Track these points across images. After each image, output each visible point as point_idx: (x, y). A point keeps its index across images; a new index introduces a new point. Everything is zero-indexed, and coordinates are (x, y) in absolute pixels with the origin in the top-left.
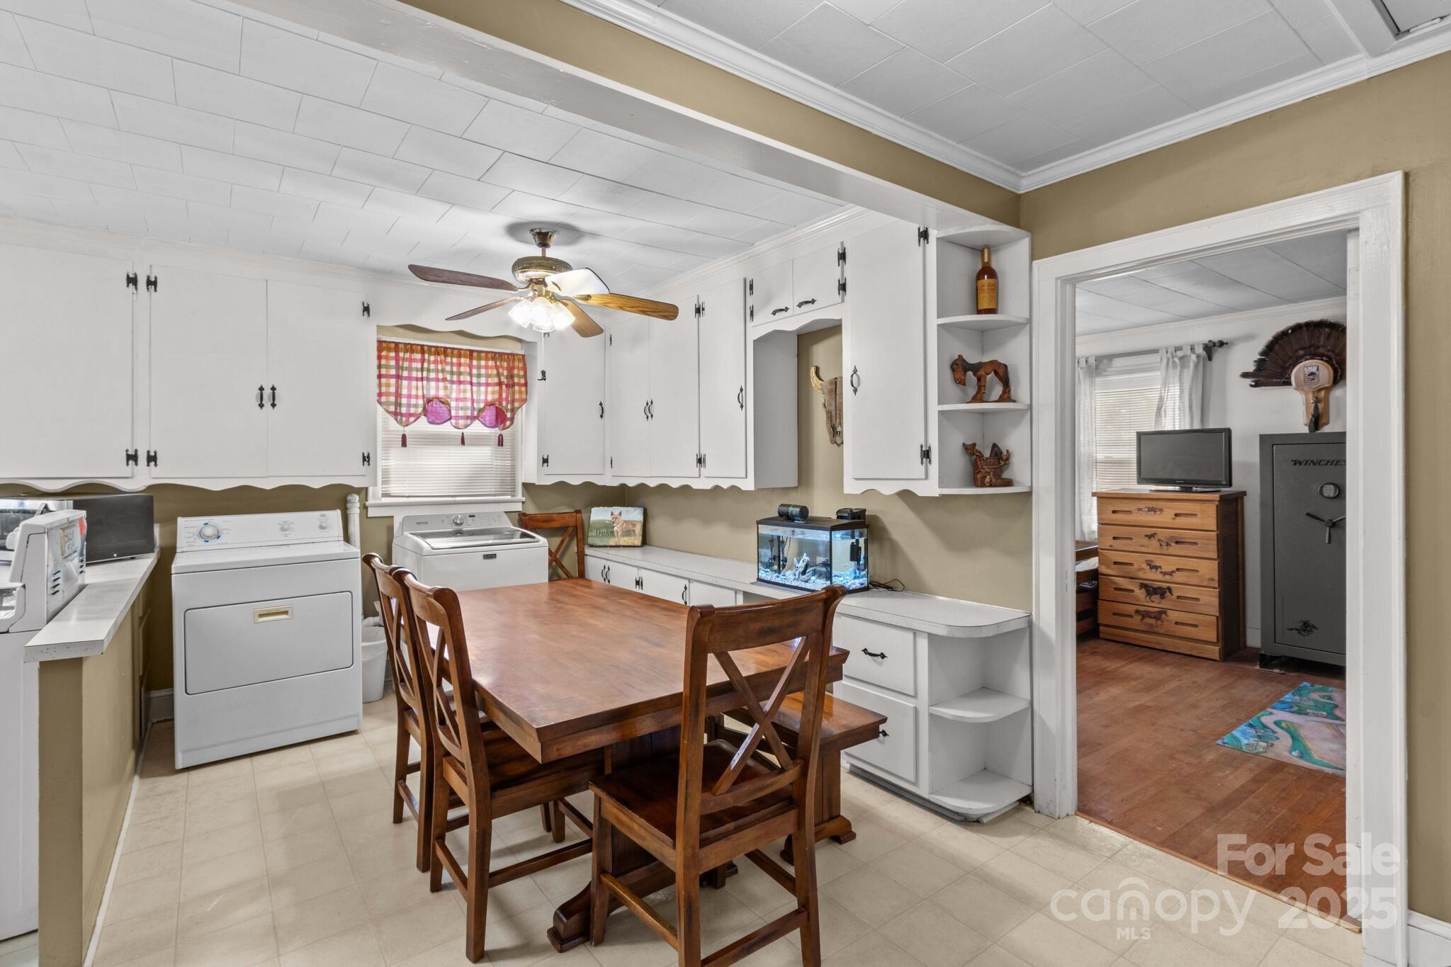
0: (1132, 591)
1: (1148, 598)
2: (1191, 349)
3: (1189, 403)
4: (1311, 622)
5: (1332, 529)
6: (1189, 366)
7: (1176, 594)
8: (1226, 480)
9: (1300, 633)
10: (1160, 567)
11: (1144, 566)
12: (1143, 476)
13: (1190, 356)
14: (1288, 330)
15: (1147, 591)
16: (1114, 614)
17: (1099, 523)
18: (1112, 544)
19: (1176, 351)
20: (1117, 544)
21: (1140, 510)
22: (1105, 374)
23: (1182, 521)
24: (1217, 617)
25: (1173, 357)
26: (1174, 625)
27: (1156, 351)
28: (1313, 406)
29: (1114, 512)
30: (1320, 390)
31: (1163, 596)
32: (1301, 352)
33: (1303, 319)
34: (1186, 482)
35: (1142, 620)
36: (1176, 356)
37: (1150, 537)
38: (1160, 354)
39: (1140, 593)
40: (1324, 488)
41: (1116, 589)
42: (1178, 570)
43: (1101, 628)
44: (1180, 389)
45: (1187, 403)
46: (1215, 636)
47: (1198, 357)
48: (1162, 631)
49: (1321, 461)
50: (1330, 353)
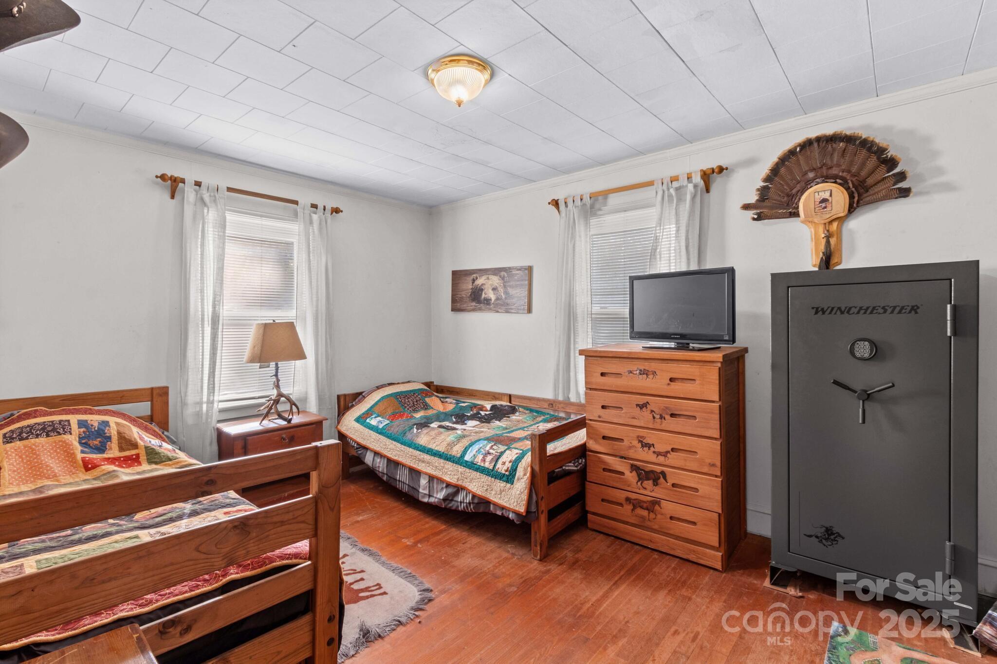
0: (622, 473)
1: (639, 483)
2: (688, 178)
3: (686, 243)
4: (836, 530)
5: (866, 402)
6: (686, 200)
7: (671, 481)
8: (728, 334)
9: (820, 541)
10: (653, 445)
11: (635, 443)
12: (636, 329)
13: (687, 186)
14: (795, 148)
15: (639, 475)
16: (603, 500)
17: (587, 388)
18: (601, 414)
19: (671, 182)
20: (607, 414)
21: (631, 372)
22: (600, 213)
23: (678, 388)
24: (719, 514)
25: (668, 189)
26: (669, 520)
27: (650, 184)
28: (824, 242)
29: (603, 374)
30: (831, 222)
31: (656, 483)
32: (811, 175)
33: (813, 134)
34: (683, 336)
35: (633, 510)
36: (672, 187)
37: (642, 406)
38: (655, 186)
39: (631, 477)
40: (856, 345)
41: (604, 470)
42: (673, 450)
43: (590, 516)
44: (676, 227)
45: (683, 244)
46: (717, 539)
47: (695, 186)
48: (656, 527)
49: (850, 308)
50: (845, 174)
